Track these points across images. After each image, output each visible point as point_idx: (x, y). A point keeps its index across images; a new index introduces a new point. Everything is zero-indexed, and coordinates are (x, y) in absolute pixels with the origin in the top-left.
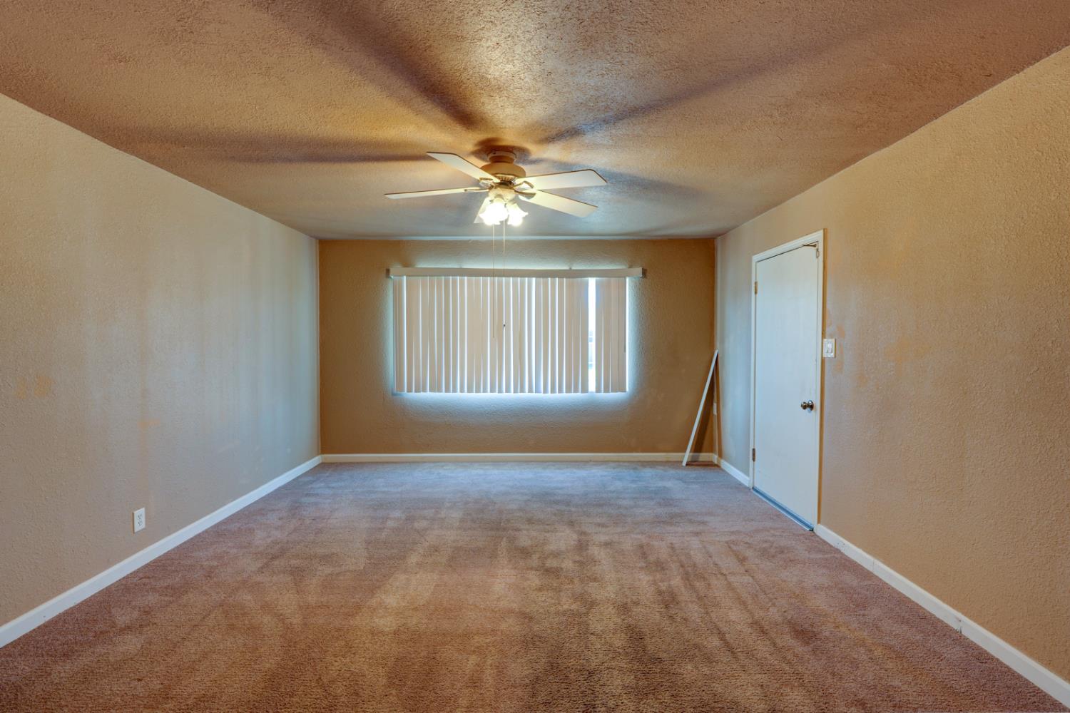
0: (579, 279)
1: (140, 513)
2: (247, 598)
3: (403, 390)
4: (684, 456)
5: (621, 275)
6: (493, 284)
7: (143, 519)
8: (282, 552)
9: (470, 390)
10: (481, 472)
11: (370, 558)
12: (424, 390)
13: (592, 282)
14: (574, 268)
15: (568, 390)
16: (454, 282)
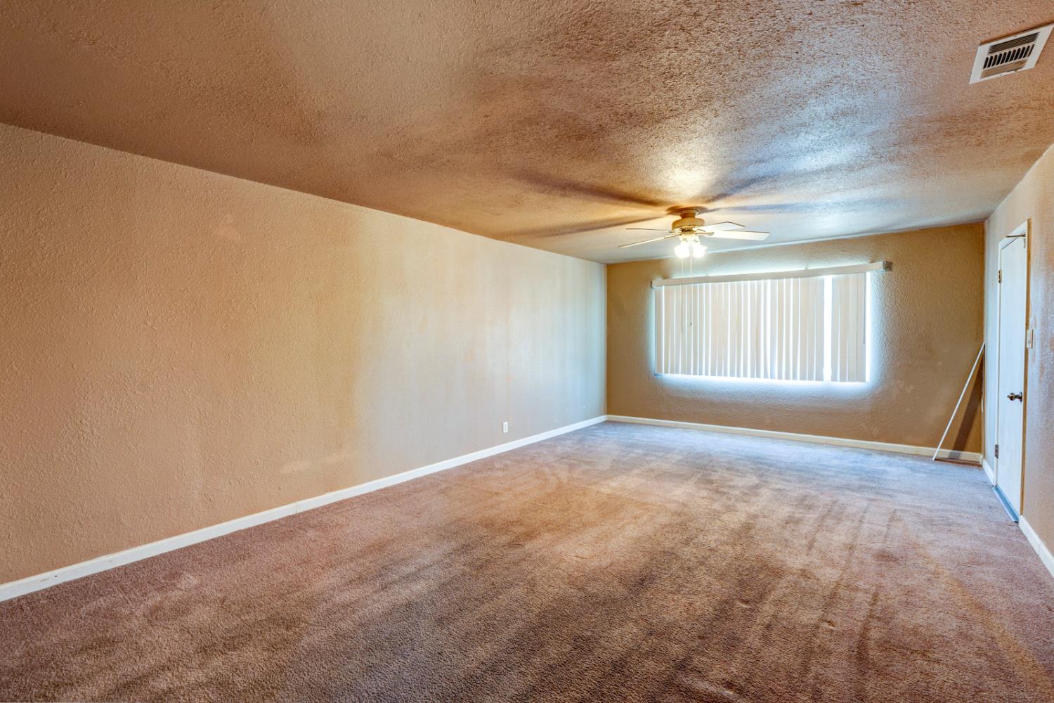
0: (815, 278)
1: (506, 424)
2: (546, 470)
3: (661, 372)
4: (935, 451)
5: (860, 271)
6: (732, 287)
7: (507, 427)
8: (568, 457)
9: (713, 374)
10: (716, 438)
11: (612, 466)
12: (677, 372)
13: (828, 280)
14: (809, 268)
15: (803, 378)
16: (701, 288)
